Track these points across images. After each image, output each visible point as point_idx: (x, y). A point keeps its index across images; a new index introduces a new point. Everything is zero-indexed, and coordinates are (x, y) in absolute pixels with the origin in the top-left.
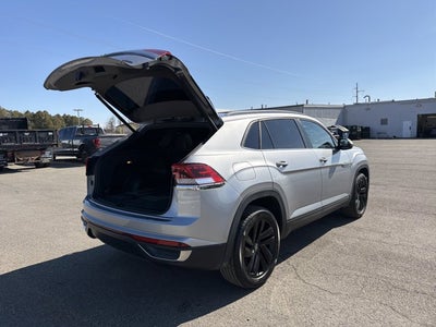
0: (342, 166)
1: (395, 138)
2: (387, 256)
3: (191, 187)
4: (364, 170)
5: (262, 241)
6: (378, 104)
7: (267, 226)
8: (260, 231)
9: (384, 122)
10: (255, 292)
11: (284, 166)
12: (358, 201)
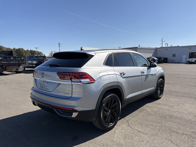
0: (152, 75)
1: (179, 63)
2: (171, 117)
3: (79, 83)
4: (162, 77)
5: (112, 109)
6: (172, 47)
7: (115, 102)
8: (112, 104)
9: (174, 55)
10: (108, 132)
11: (124, 74)
12: (159, 91)
